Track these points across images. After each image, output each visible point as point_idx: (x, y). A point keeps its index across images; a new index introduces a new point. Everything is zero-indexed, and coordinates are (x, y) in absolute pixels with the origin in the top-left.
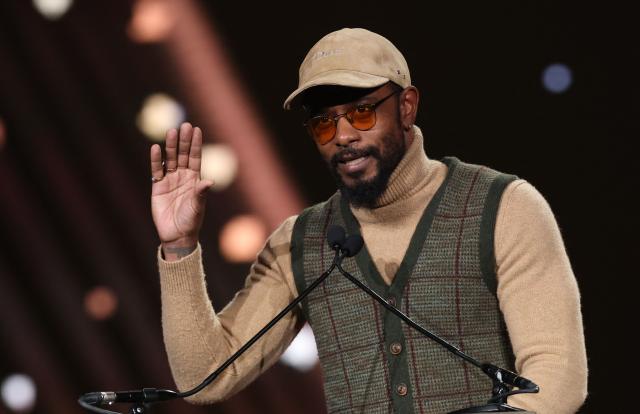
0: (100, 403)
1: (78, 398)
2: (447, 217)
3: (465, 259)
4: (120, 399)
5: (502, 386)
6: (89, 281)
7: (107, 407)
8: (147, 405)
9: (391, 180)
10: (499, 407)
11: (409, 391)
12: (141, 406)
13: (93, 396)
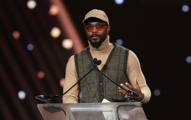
0: (41, 98)
1: (35, 96)
2: (116, 56)
3: (120, 66)
4: (45, 97)
5: (133, 96)
6: (38, 70)
7: (42, 99)
8: (51, 99)
9: (102, 44)
10: (132, 101)
11: (104, 94)
12: (50, 99)
13: (39, 96)
